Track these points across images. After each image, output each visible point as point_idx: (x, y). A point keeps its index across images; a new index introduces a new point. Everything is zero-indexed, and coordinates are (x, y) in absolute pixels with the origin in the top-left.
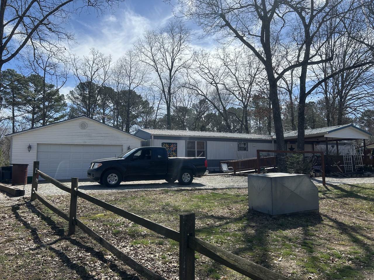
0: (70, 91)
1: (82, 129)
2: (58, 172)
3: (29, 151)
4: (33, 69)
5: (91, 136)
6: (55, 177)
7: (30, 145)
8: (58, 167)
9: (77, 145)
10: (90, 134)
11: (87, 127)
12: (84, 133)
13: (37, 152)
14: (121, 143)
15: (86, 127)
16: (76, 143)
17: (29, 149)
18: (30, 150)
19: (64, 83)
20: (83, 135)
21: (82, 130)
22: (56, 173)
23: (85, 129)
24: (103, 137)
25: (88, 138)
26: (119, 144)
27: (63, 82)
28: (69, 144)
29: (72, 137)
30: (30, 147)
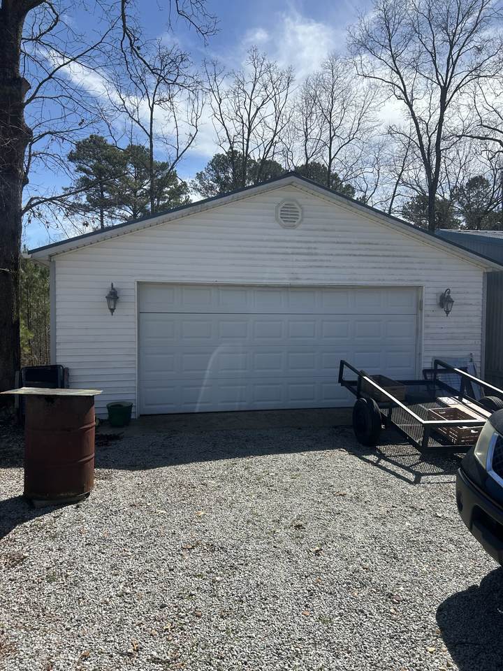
0: (197, 174)
1: (285, 227)
2: (206, 386)
3: (112, 310)
4: (127, 112)
5: (316, 254)
6: (199, 401)
7: (113, 288)
8: (209, 367)
9: (266, 286)
10: (313, 245)
11: (303, 217)
12: (290, 241)
13: (139, 313)
14: (417, 278)
15: (297, 221)
16: (265, 282)
17: (112, 302)
18: (115, 306)
19: (193, 139)
20: (290, 251)
21: (286, 231)
22: (203, 388)
23: (294, 227)
24: (355, 255)
25: (305, 260)
26: (409, 284)
27: (191, 135)
28: (243, 286)
29: (250, 259)
30: (114, 296)
